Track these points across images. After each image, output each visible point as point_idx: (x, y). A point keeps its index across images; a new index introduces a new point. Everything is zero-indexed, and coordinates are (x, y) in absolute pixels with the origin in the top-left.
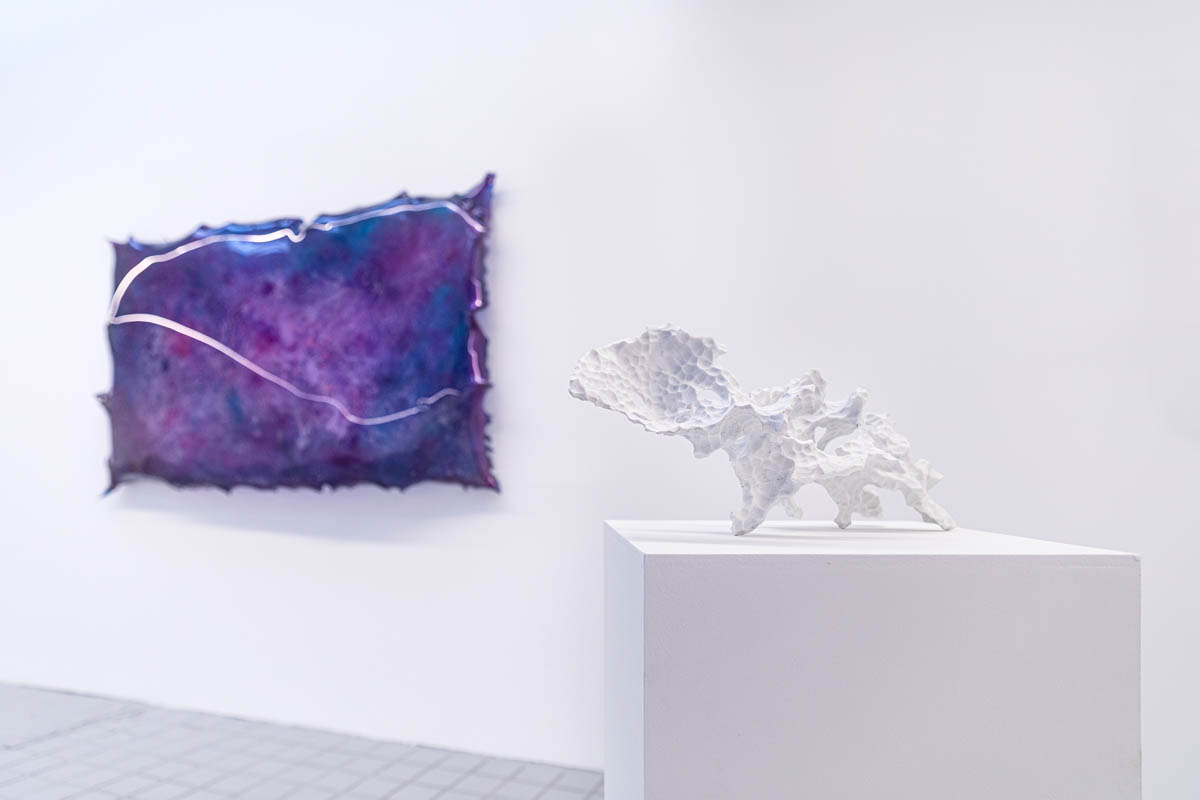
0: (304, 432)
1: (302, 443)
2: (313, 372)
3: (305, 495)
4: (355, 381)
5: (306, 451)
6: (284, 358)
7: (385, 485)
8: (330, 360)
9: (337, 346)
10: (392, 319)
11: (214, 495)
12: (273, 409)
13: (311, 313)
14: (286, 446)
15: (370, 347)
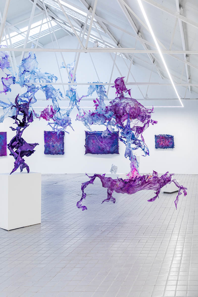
0: (105, 150)
3: (105, 155)
4: (109, 146)
6: (104, 144)
7: (111, 154)
8: (107, 144)
9: (108, 143)
10: (112, 141)
12: (103, 148)
14: (104, 151)
15: (111, 143)
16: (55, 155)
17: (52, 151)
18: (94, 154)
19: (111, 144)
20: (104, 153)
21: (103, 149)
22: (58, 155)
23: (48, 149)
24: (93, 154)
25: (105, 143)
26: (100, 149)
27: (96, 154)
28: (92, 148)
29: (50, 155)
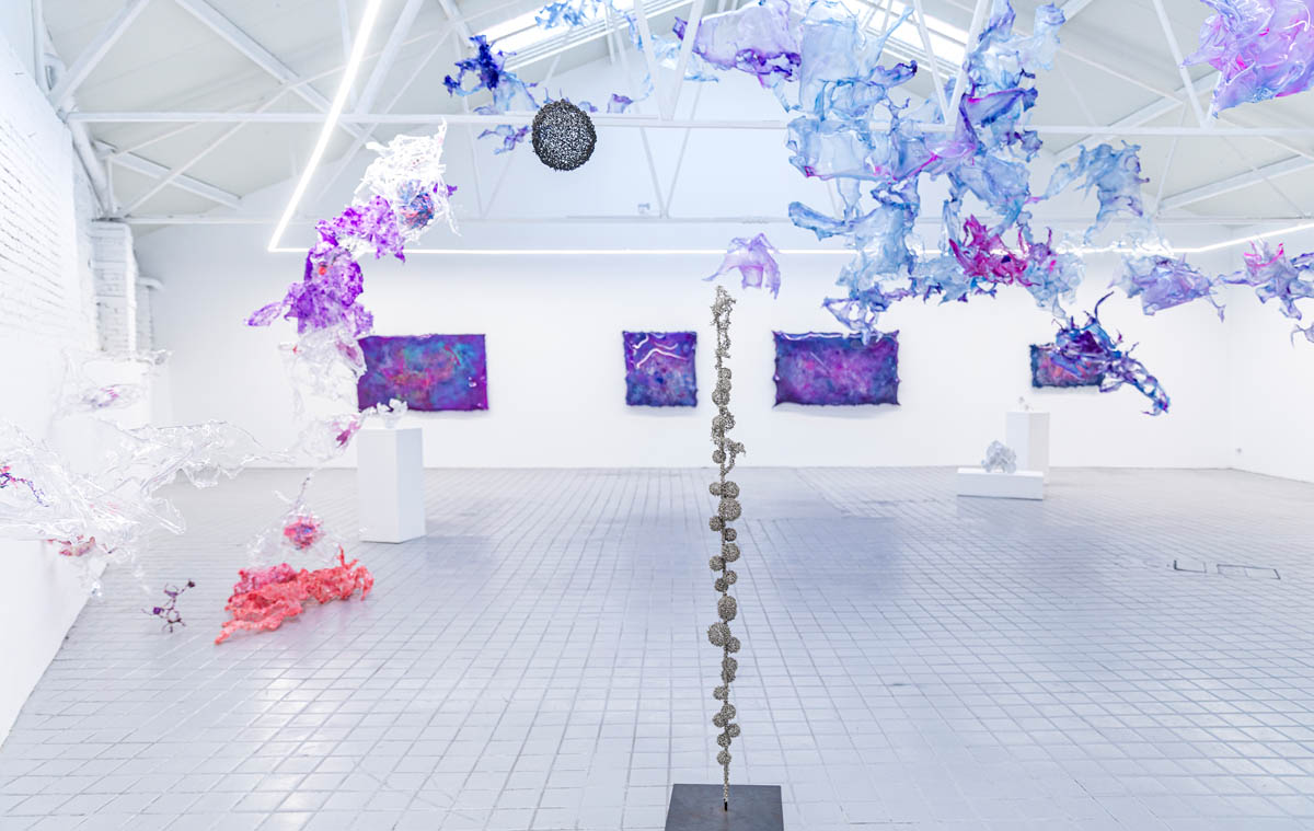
0: (851, 391)
1: (852, 393)
2: (854, 376)
3: (849, 408)
4: (866, 379)
5: (854, 397)
6: (845, 372)
7: (874, 403)
10: (875, 363)
11: (818, 408)
13: (852, 360)
14: (846, 395)
16: (666, 409)
17: (655, 395)
18: (809, 403)
19: (870, 374)
20: (845, 403)
21: (846, 388)
22: (677, 408)
23: (640, 389)
24: (805, 406)
26: (831, 390)
27: (815, 404)
28: (803, 385)
29: (645, 408)
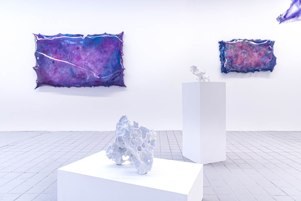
0: (88, 76)
1: (88, 78)
2: (90, 65)
6: (83, 62)
7: (105, 86)
8: (93, 63)
9: (94, 60)
12: (81, 72)
13: (88, 54)
24: (57, 88)
25: (87, 62)
26: (74, 76)
27: (63, 86)
28: (53, 72)
